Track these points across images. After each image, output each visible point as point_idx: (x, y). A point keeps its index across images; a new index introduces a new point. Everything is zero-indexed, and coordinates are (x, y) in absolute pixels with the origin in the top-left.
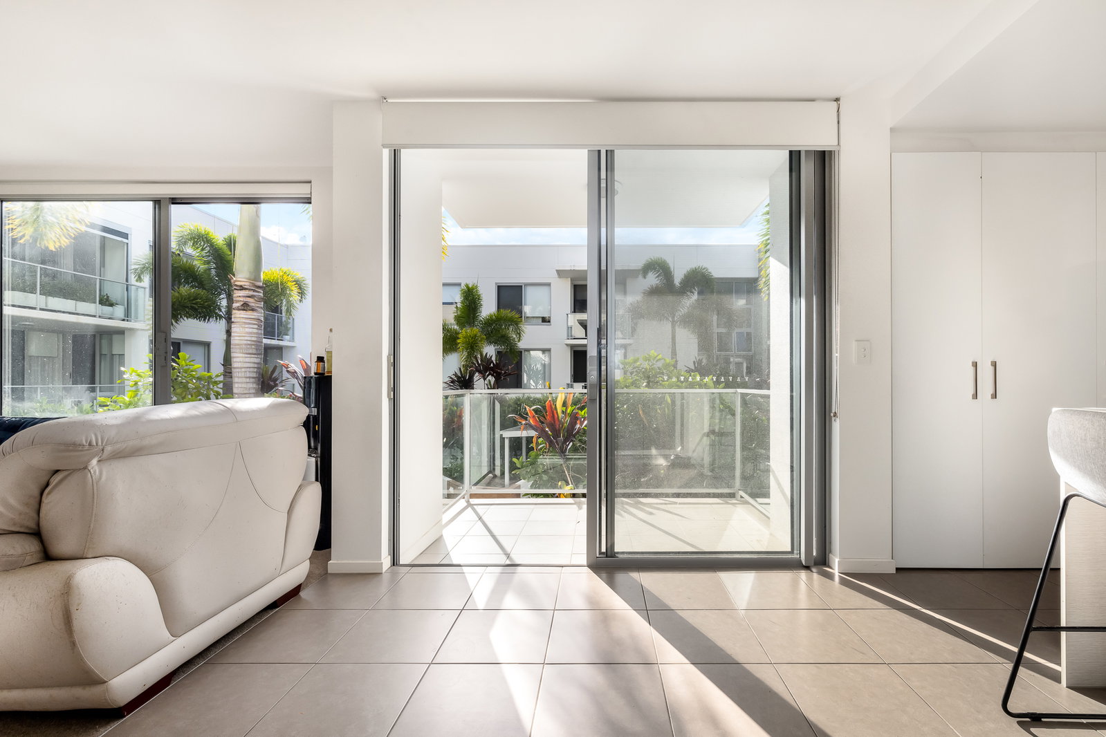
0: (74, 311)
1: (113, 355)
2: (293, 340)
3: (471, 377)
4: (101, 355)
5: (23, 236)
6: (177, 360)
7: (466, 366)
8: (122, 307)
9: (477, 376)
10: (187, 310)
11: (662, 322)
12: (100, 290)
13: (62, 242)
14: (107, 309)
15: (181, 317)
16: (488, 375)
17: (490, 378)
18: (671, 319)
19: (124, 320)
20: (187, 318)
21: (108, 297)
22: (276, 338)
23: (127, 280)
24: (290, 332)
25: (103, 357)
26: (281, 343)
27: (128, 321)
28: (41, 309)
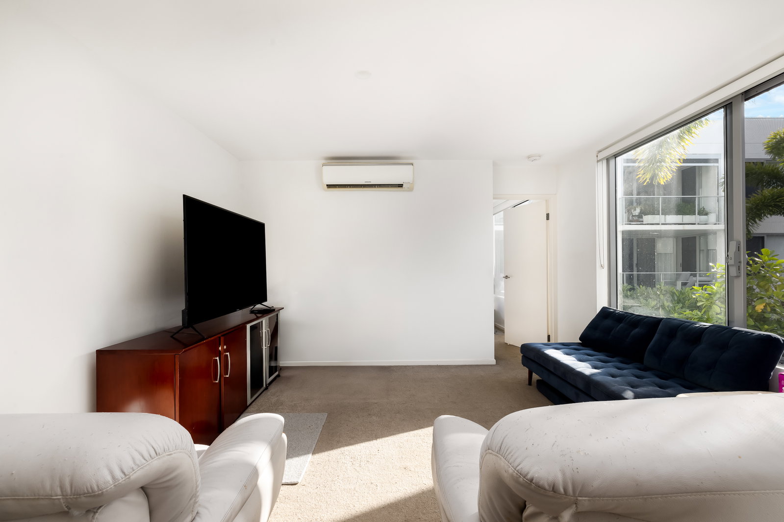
0: (681, 223)
1: (708, 250)
4: (700, 250)
5: (646, 180)
6: (760, 255)
8: (715, 214)
10: (771, 208)
12: (699, 205)
13: (668, 177)
14: (703, 218)
15: (765, 215)
19: (715, 224)
20: (771, 215)
21: (704, 209)
23: (718, 194)
25: (701, 252)
27: (719, 224)
28: (662, 224)
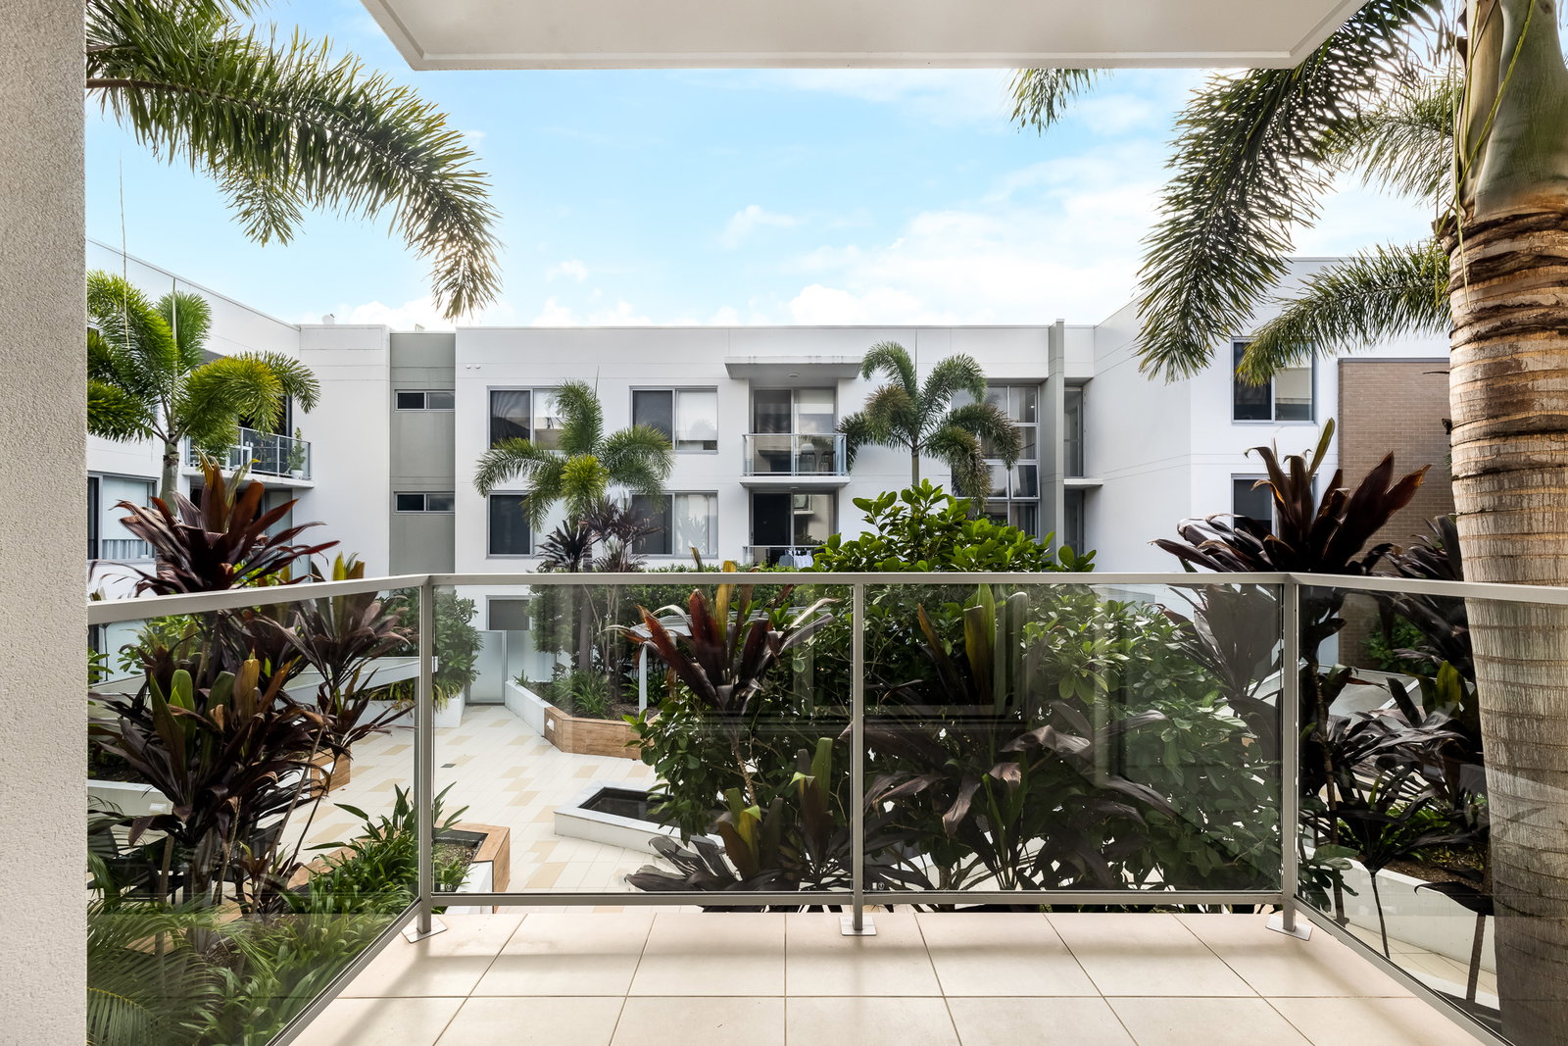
2: (308, 477)
3: (584, 538)
7: (574, 520)
9: (594, 536)
11: (896, 448)
16: (610, 534)
17: (612, 538)
18: (910, 443)
22: (279, 474)
24: (304, 465)
26: (287, 482)
